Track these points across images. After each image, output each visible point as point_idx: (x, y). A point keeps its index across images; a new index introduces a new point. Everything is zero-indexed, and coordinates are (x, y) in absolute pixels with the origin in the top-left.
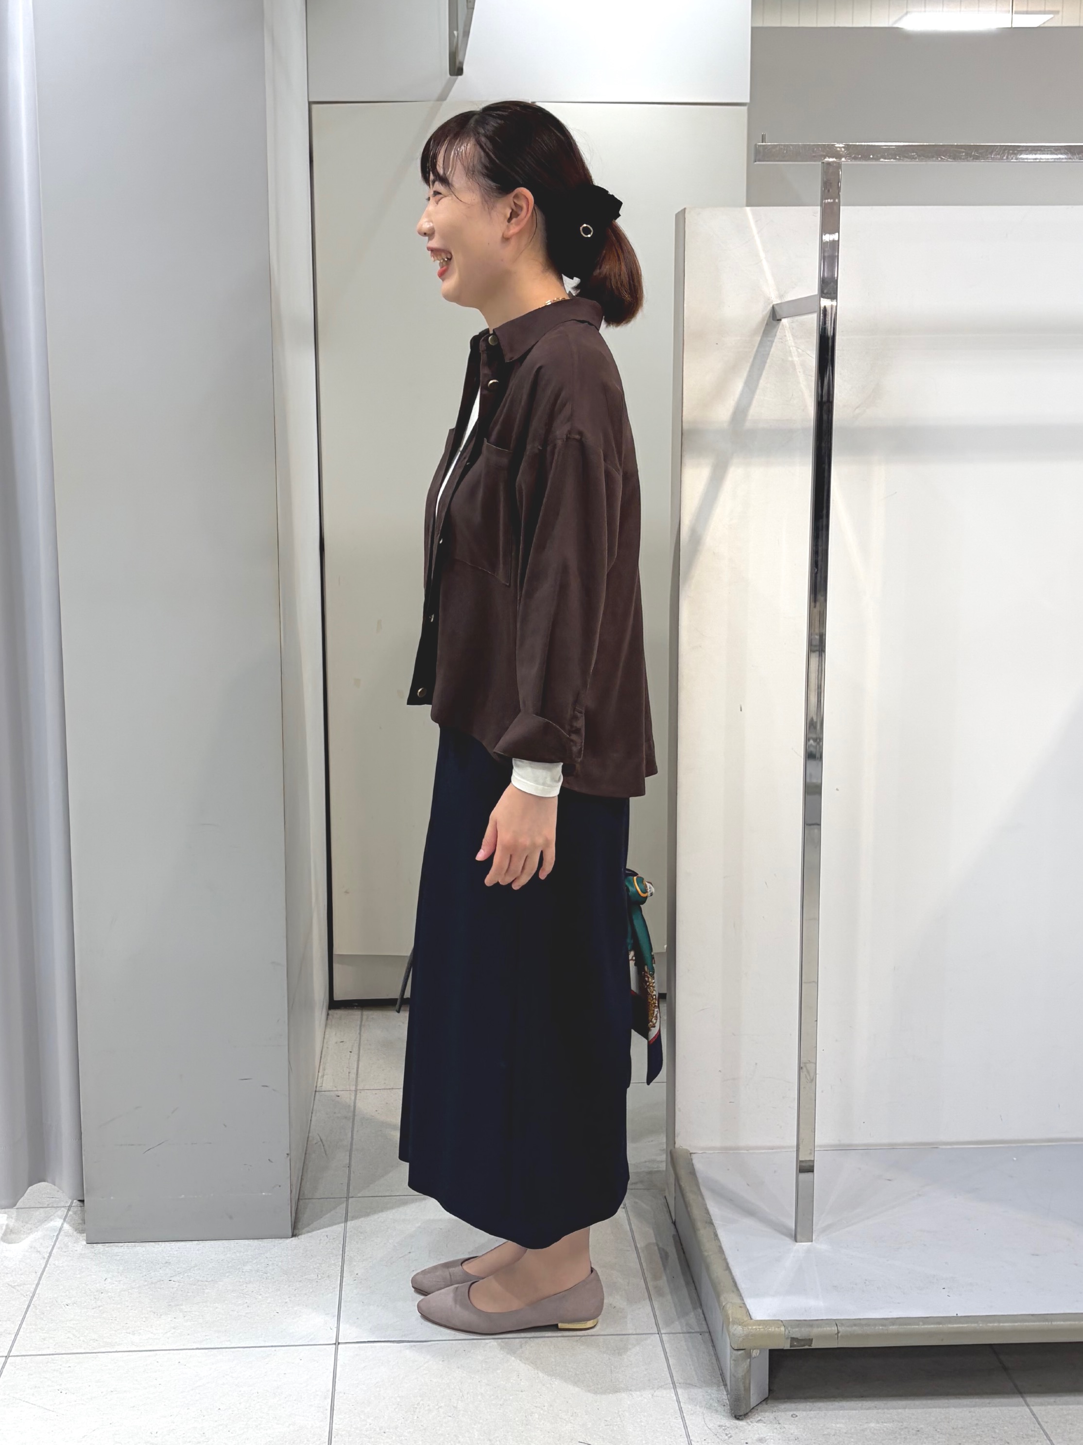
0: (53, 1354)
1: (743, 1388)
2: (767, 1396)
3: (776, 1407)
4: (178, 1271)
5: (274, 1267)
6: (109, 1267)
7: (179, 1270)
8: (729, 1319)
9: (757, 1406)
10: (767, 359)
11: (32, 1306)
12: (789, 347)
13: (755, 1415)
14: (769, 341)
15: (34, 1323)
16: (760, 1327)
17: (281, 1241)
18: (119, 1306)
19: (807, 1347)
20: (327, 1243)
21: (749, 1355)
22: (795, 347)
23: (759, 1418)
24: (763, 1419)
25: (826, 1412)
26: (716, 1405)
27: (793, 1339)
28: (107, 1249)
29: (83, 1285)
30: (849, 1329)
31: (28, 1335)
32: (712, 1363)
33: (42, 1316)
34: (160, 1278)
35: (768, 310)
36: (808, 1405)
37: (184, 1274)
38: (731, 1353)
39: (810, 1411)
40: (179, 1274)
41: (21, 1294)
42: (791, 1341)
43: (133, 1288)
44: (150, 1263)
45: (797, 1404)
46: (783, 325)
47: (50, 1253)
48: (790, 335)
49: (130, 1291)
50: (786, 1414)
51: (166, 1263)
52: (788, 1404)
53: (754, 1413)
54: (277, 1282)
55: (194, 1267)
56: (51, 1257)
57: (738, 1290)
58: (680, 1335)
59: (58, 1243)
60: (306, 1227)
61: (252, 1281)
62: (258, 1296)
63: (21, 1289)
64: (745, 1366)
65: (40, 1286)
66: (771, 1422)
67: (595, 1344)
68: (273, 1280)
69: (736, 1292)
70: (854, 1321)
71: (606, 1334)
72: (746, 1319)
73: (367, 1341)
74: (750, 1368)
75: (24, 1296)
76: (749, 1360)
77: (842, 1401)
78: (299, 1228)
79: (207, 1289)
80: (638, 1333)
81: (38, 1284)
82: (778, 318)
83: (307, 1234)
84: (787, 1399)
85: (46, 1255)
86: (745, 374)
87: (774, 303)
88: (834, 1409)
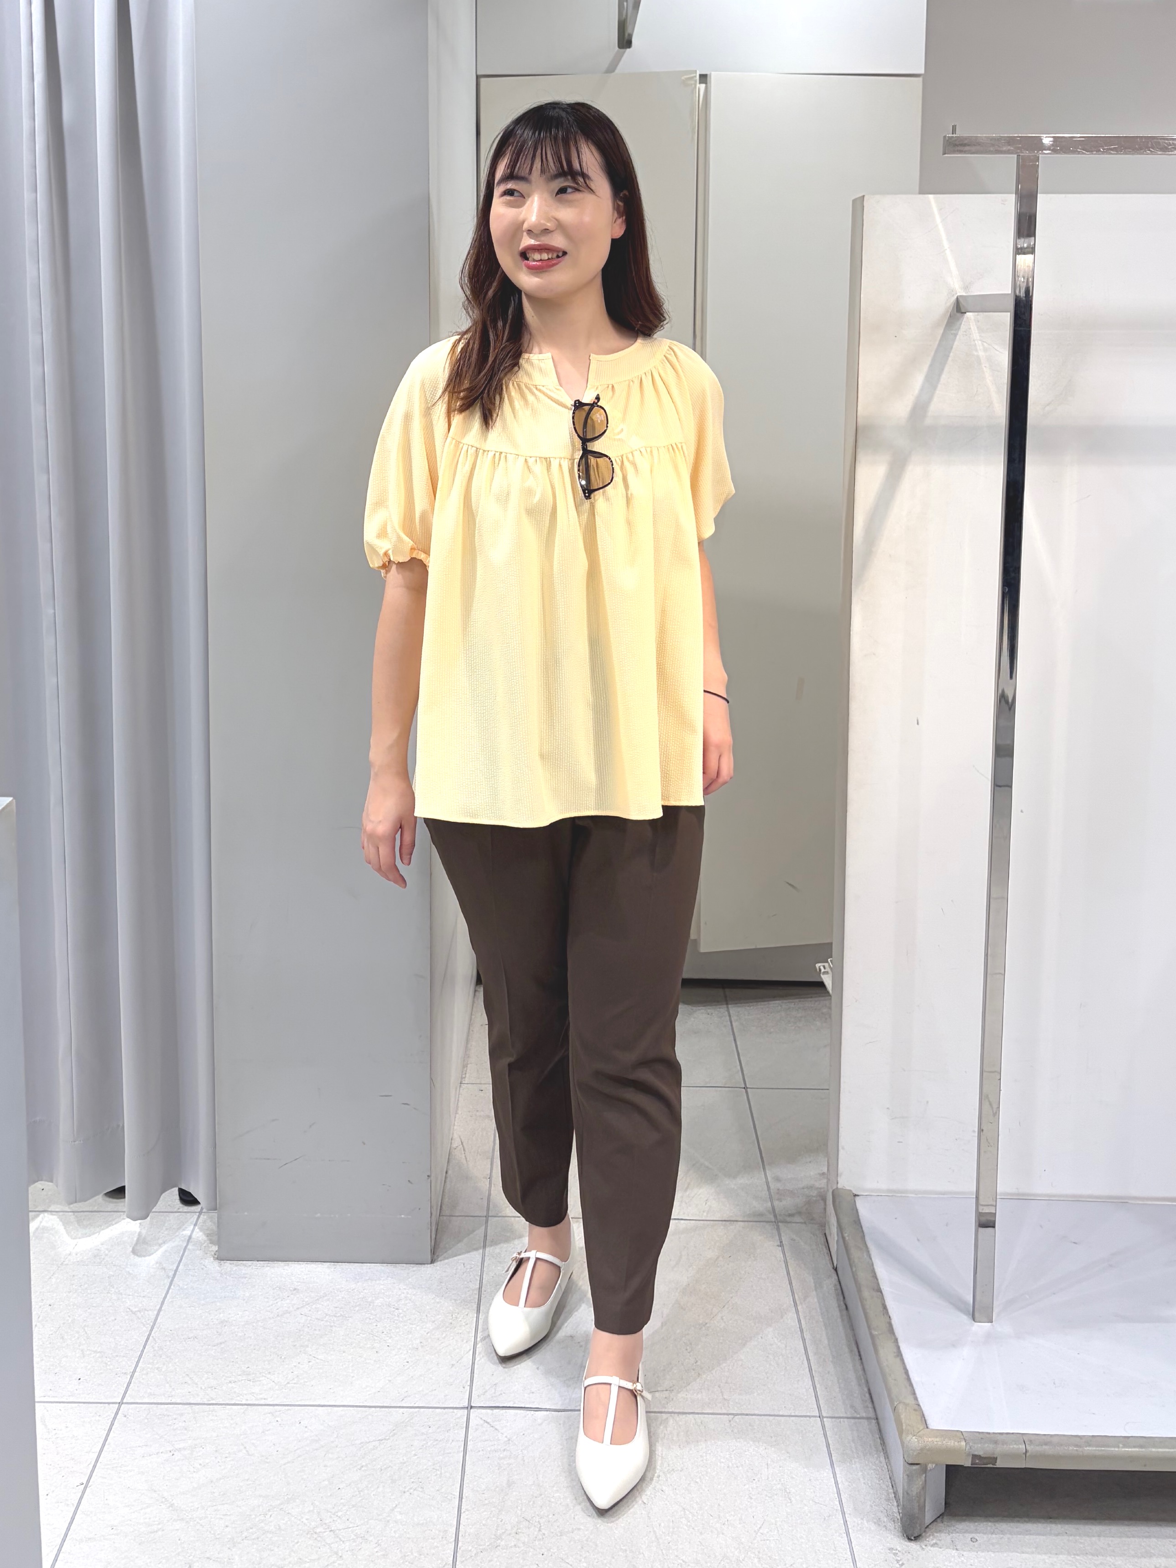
1: (916, 1506)
2: (943, 1510)
3: (954, 1526)
4: (307, 1301)
5: (407, 1302)
8: (901, 1425)
9: (930, 1524)
10: (950, 353)
12: (974, 341)
13: (930, 1535)
14: (952, 334)
16: (938, 1439)
17: (418, 1267)
20: (464, 1273)
21: (923, 1471)
22: (980, 340)
23: (934, 1541)
24: (938, 1542)
25: (1009, 1536)
26: (885, 1519)
27: (975, 1457)
30: (1037, 1448)
35: (951, 302)
36: (989, 1525)
37: (311, 1306)
38: (905, 1466)
39: (992, 1534)
40: (306, 1305)
41: (142, 1324)
42: (972, 1457)
43: (258, 1321)
44: (277, 1289)
45: (976, 1524)
46: (968, 318)
47: (176, 1270)
48: (976, 328)
49: (254, 1324)
50: (964, 1538)
51: (295, 1289)
52: (966, 1523)
53: (928, 1534)
54: (408, 1322)
55: (324, 1297)
57: (911, 1385)
58: (844, 1422)
59: (184, 1258)
60: (446, 1252)
61: (383, 1318)
62: (388, 1338)
63: (142, 1316)
64: (920, 1482)
65: (161, 1313)
66: (948, 1547)
67: (751, 1427)
68: (405, 1319)
69: (909, 1388)
70: (1044, 1437)
71: (762, 1413)
72: (921, 1428)
73: (501, 1406)
74: (926, 1484)
75: (144, 1326)
76: (924, 1475)
77: (1027, 1522)
78: (437, 1254)
79: (335, 1326)
80: (797, 1414)
81: (160, 1310)
82: (963, 311)
83: (443, 1260)
84: (965, 1516)
85: (171, 1274)
86: (925, 368)
87: (959, 294)
88: (1019, 1534)
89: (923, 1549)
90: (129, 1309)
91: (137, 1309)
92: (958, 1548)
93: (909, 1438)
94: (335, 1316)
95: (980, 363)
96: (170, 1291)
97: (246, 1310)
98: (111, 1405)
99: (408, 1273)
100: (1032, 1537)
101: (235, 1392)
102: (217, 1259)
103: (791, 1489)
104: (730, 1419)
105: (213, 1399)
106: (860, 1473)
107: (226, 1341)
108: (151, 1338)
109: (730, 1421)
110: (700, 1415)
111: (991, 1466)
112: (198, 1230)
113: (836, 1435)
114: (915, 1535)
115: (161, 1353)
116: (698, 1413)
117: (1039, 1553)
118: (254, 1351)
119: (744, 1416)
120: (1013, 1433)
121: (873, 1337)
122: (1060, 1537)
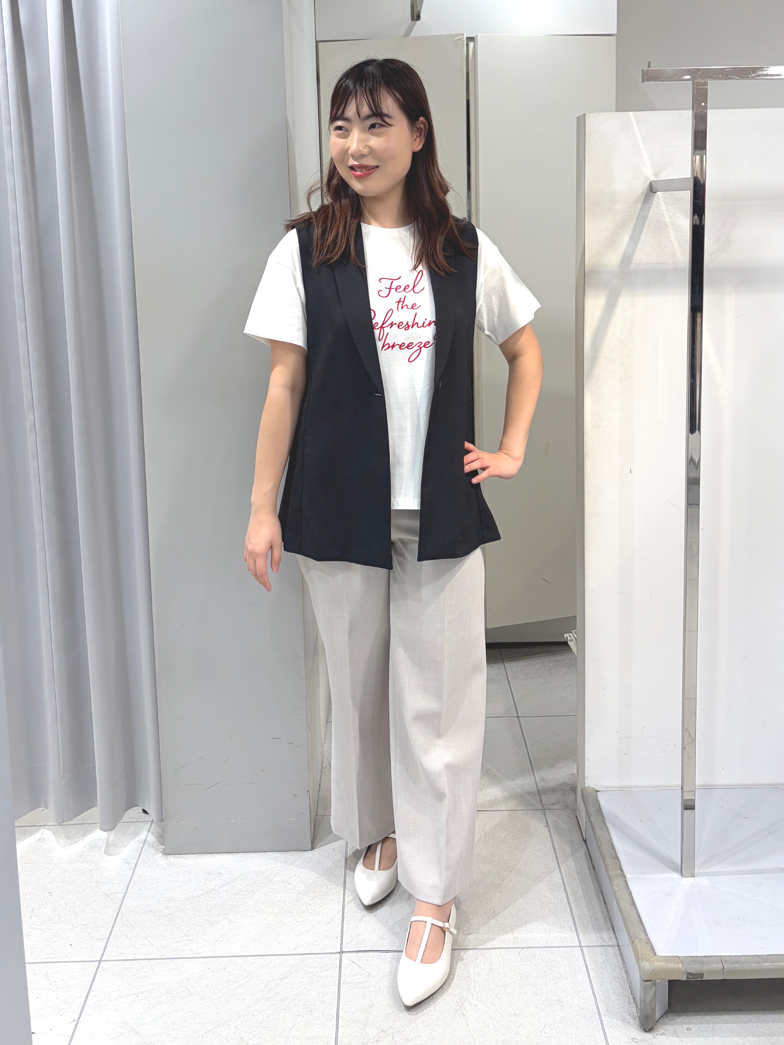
0: (133, 960)
1: (649, 1008)
2: (667, 1009)
3: (675, 1020)
4: (227, 882)
5: (296, 878)
6: (177, 877)
7: (227, 880)
8: (638, 954)
9: (659, 1019)
10: (646, 220)
12: (663, 211)
13: (659, 1028)
14: (647, 207)
16: (663, 962)
17: (301, 854)
20: (334, 856)
21: (654, 985)
22: (667, 211)
23: (662, 1032)
24: (665, 1032)
25: (713, 1025)
27: (689, 973)
28: (178, 861)
30: (733, 966)
32: (622, 976)
34: (214, 887)
35: (646, 185)
37: (230, 884)
38: (641, 984)
39: (701, 1024)
40: (227, 884)
41: (113, 902)
42: (687, 974)
43: (194, 897)
44: (207, 873)
45: (690, 1017)
46: (658, 196)
47: (136, 865)
48: (663, 203)
49: (191, 900)
50: (682, 1027)
51: (218, 873)
52: (683, 1017)
53: (658, 1027)
54: (298, 892)
55: (238, 878)
56: (137, 869)
58: (597, 949)
59: (141, 855)
60: (320, 842)
61: (280, 891)
62: (283, 905)
63: (114, 898)
64: (651, 993)
65: (127, 895)
66: (672, 1036)
67: (534, 956)
69: (642, 927)
70: (735, 958)
71: (541, 946)
72: (652, 955)
73: (363, 950)
74: (655, 995)
75: (115, 904)
76: (654, 988)
77: (724, 1014)
78: (315, 843)
79: (247, 898)
80: (564, 945)
81: (126, 893)
82: (655, 191)
83: (320, 847)
84: (682, 1012)
85: (133, 866)
86: (630, 231)
87: (651, 180)
88: (719, 1023)
89: (655, 1037)
90: (105, 893)
91: (110, 893)
92: (679, 1035)
93: (644, 963)
94: (247, 891)
95: (667, 227)
96: (133, 879)
97: (185, 890)
98: (94, 963)
99: (296, 858)
100: (728, 1025)
101: (179, 949)
102: (165, 854)
103: (563, 999)
104: (520, 951)
105: (164, 955)
106: (609, 986)
107: (172, 913)
108: (120, 913)
109: (519, 953)
110: (499, 950)
111: (700, 979)
112: (151, 834)
113: (592, 959)
114: (649, 1029)
115: (127, 923)
116: (497, 948)
117: (734, 1037)
118: (192, 919)
119: (529, 949)
120: (713, 956)
121: (614, 892)
122: (747, 1024)
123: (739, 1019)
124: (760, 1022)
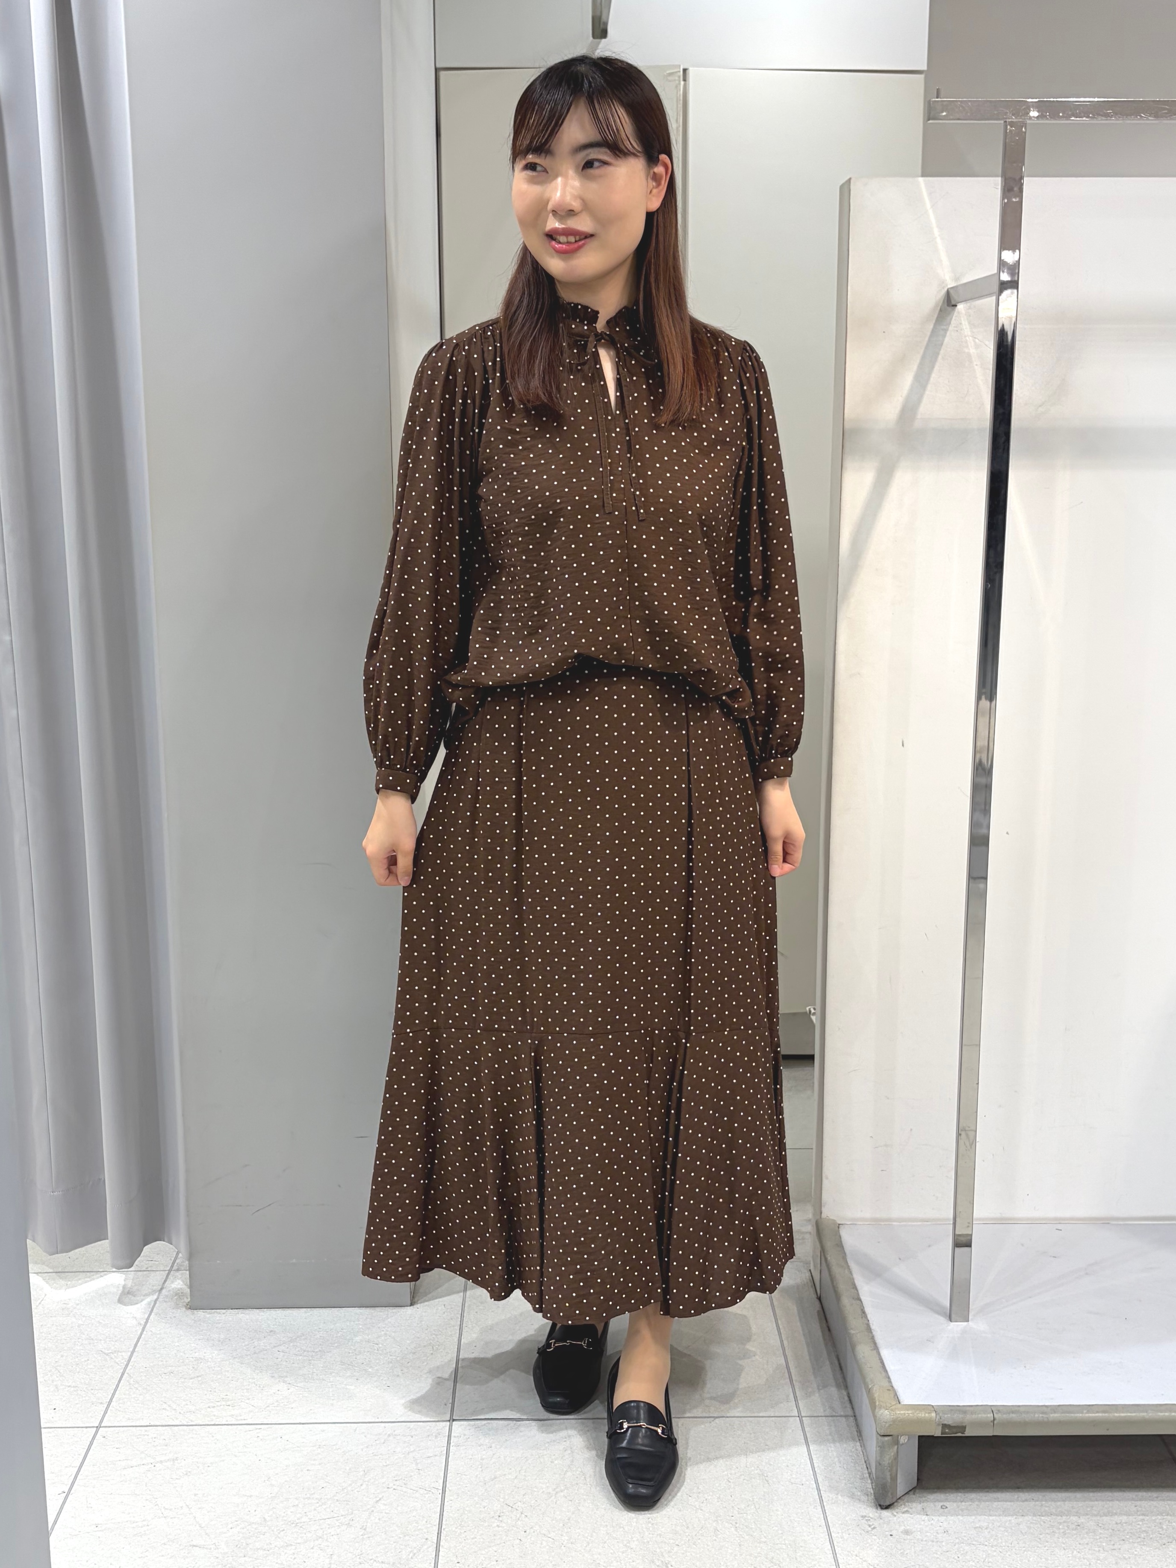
0: (147, 1426)
1: (888, 1477)
2: (915, 1484)
3: (925, 1497)
4: (283, 1342)
5: (386, 1340)
6: (209, 1335)
7: (284, 1339)
8: (875, 1403)
9: (903, 1495)
10: (940, 350)
11: (126, 1374)
12: (965, 337)
13: (901, 1505)
14: (942, 330)
15: (127, 1392)
16: (909, 1412)
17: (395, 1312)
18: (219, 1377)
19: (959, 1435)
20: (443, 1313)
21: (896, 1442)
22: (972, 337)
23: (906, 1509)
24: (910, 1510)
25: (979, 1503)
26: (859, 1494)
27: (945, 1426)
28: (208, 1316)
29: (182, 1354)
30: (1005, 1416)
31: (121, 1405)
32: (857, 1450)
33: (136, 1386)
34: (263, 1347)
35: (941, 295)
36: (960, 1495)
37: (289, 1345)
38: (877, 1439)
39: (962, 1502)
41: (115, 1362)
42: (942, 1427)
43: (235, 1358)
44: (254, 1331)
45: (947, 1495)
46: (959, 312)
47: (147, 1320)
48: (967, 323)
49: (231, 1361)
50: (935, 1506)
51: (271, 1331)
52: (938, 1494)
53: (901, 1503)
54: (389, 1354)
55: (301, 1336)
56: (148, 1325)
57: (886, 1371)
58: (822, 1419)
59: (154, 1309)
60: (424, 1297)
62: (368, 1368)
63: (116, 1355)
64: (892, 1454)
65: (134, 1354)
66: (919, 1514)
68: (385, 1352)
69: (884, 1374)
70: (1014, 1408)
72: (894, 1403)
73: (484, 1418)
74: (898, 1456)
75: (118, 1365)
76: (896, 1446)
77: (997, 1492)
78: (416, 1301)
79: (314, 1361)
80: (776, 1415)
81: (133, 1352)
82: (954, 303)
83: (422, 1303)
84: (935, 1489)
86: (915, 367)
87: (949, 286)
88: (987, 1501)
89: (895, 1516)
90: (102, 1351)
91: (107, 1351)
92: (928, 1513)
93: (881, 1413)
94: (313, 1353)
95: (971, 361)
96: (142, 1337)
97: (222, 1349)
98: (89, 1429)
99: (387, 1315)
100: (1000, 1502)
101: (215, 1415)
102: (190, 1309)
104: (712, 1420)
106: (836, 1459)
107: (202, 1375)
109: (710, 1423)
113: (814, 1430)
114: (887, 1504)
115: (138, 1384)
117: (1005, 1516)
118: (232, 1382)
121: (850, 1337)
122: (1026, 1503)
123: (1016, 1496)
124: (1046, 1501)
